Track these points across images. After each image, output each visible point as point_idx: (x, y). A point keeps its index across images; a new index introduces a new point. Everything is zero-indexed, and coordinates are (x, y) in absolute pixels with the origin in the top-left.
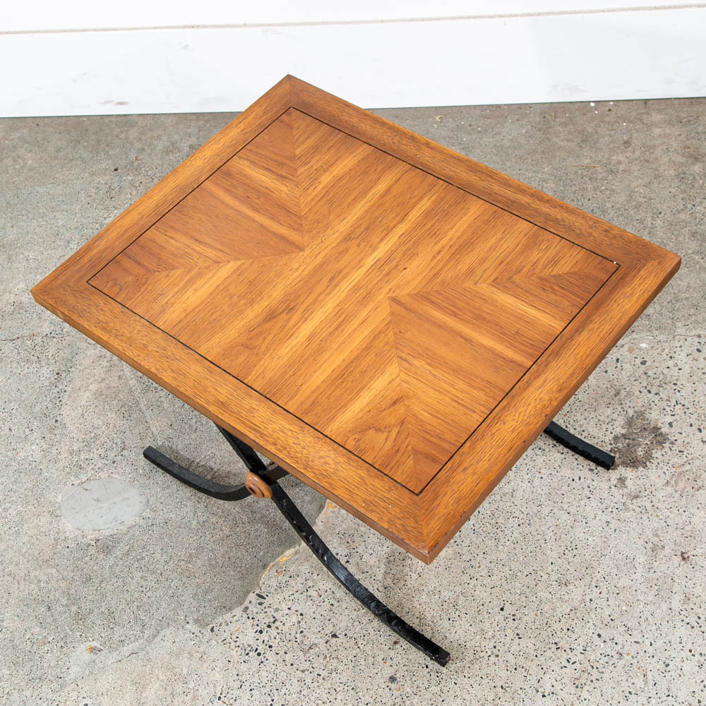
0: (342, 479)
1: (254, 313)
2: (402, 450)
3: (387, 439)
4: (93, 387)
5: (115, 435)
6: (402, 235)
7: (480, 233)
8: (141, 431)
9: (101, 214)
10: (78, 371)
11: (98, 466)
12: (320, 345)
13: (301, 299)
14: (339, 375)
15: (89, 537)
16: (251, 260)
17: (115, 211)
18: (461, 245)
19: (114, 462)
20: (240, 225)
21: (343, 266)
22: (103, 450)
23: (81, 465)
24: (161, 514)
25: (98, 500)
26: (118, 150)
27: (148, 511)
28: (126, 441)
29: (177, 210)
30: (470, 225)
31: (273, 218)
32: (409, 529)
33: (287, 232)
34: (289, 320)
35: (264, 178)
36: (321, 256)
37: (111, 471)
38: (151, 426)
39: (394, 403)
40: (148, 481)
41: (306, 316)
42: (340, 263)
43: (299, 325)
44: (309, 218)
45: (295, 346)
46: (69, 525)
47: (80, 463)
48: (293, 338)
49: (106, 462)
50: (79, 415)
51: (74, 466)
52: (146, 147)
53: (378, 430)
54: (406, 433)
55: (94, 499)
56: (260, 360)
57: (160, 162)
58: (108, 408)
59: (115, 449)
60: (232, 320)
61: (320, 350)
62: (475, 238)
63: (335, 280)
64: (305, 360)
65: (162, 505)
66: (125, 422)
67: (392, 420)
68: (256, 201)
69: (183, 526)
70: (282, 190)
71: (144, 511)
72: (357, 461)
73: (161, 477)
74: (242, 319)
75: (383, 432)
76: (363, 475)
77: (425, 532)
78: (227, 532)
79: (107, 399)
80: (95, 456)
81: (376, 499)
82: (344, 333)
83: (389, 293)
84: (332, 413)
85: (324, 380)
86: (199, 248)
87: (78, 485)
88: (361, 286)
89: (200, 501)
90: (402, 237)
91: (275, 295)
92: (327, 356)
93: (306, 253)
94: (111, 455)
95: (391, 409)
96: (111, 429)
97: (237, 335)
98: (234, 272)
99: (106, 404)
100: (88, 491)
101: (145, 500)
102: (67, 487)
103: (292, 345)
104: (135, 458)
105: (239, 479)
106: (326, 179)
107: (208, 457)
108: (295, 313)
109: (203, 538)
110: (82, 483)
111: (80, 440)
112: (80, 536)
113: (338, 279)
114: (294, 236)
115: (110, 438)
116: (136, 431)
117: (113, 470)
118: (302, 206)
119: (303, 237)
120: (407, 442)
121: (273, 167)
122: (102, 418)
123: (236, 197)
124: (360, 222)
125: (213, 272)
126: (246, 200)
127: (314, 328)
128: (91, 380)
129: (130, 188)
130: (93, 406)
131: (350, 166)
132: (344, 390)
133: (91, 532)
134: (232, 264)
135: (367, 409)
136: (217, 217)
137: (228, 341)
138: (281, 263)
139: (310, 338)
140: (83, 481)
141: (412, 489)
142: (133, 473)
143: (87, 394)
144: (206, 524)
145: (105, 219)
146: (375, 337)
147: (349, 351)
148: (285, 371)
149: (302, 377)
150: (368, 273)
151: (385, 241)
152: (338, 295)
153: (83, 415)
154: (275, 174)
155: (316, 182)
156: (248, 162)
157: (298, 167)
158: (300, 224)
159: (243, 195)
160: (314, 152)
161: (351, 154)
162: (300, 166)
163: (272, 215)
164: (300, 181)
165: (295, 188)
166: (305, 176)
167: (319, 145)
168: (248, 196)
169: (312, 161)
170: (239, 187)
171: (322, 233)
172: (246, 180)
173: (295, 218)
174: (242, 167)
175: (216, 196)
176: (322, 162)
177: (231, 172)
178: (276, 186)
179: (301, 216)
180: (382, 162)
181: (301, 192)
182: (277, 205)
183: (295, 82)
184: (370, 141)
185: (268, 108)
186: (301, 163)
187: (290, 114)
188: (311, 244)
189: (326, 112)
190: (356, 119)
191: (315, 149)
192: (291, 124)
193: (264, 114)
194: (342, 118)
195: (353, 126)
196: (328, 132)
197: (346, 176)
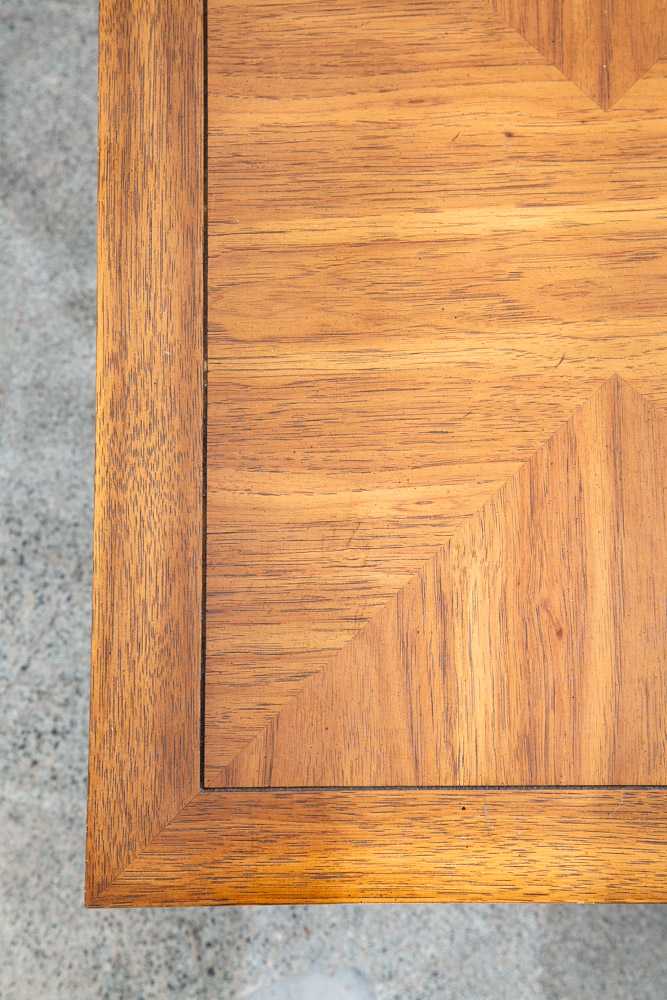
36: (602, 329)
44: (519, 443)
68: (556, 602)
70: (481, 576)
83: (596, 118)
88: (617, 186)
93: (616, 367)
114: (592, 431)
118: (496, 488)
119: (580, 408)
123: (580, 664)
126: (572, 630)
154: (449, 633)
155: (406, 514)
156: (456, 732)
157: (388, 595)
158: (550, 447)
159: (563, 651)
160: (317, 599)
161: (263, 510)
162: (382, 595)
163: (569, 533)
164: (427, 556)
165: (458, 547)
166: (403, 557)
167: (285, 607)
168: (555, 637)
169: (348, 579)
170: (546, 686)
171: (538, 379)
172: (513, 687)
173: (543, 472)
174: (481, 732)
175: (610, 715)
176: (333, 555)
177: (514, 745)
178: (480, 598)
179: (527, 464)
180: (240, 418)
181: (458, 521)
182: (533, 546)
183: (107, 859)
184: (193, 496)
185: (246, 846)
186: (370, 601)
187: (229, 771)
188: (586, 376)
189: (165, 683)
190: (140, 590)
191: (302, 605)
192: (261, 737)
193: (273, 837)
194: (158, 627)
195: (170, 577)
196: (227, 623)
197: (338, 465)
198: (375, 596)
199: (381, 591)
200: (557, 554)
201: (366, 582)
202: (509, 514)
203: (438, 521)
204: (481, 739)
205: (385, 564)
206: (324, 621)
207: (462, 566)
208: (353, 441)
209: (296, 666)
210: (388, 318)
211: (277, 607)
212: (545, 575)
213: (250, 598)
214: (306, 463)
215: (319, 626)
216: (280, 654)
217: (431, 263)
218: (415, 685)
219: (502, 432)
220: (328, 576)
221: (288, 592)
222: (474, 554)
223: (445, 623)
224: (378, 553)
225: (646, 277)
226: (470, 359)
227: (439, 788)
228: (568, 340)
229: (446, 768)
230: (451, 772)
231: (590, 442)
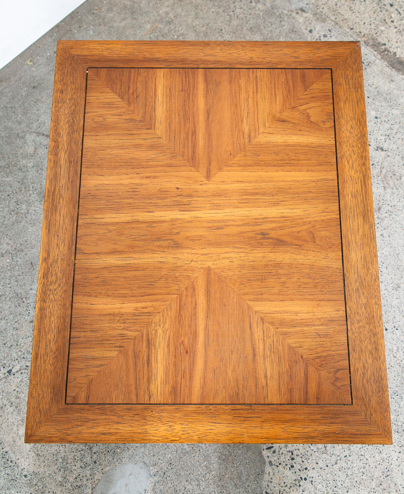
0: (354, 112)
2: (310, 96)
3: (310, 108)
6: (149, 212)
7: (113, 164)
12: (277, 194)
13: (250, 234)
16: (243, 297)
18: (133, 168)
20: (218, 335)
21: (204, 229)
30: (110, 176)
32: (354, 60)
34: (273, 229)
36: (205, 251)
39: (284, 121)
41: (262, 220)
42: (202, 233)
43: (272, 219)
45: (289, 209)
48: (284, 215)
53: (308, 117)
54: (299, 101)
56: (317, 221)
61: (280, 191)
62: (119, 164)
63: (219, 226)
64: (294, 194)
67: (296, 114)
72: (337, 113)
74: (295, 260)
75: (308, 113)
76: (342, 104)
77: (348, 51)
81: (351, 87)
83: (205, 184)
84: (318, 149)
88: (211, 205)
90: (151, 210)
91: (260, 255)
92: (282, 183)
93: (210, 264)
95: (289, 120)
103: (289, 211)
108: (265, 230)
113: (216, 224)
114: (201, 284)
120: (304, 97)
127: (267, 208)
132: (297, 155)
134: (256, 308)
135: (300, 132)
136: (222, 360)
138: (230, 273)
139: (276, 204)
141: (330, 74)
146: (246, 166)
148: (312, 199)
149: (308, 186)
151: (162, 219)
152: (229, 214)
154: (150, 352)
155: (138, 312)
156: (151, 385)
157: (131, 339)
158: (186, 290)
159: (187, 359)
160: (107, 340)
161: (91, 310)
162: (129, 339)
163: (191, 319)
164: (144, 326)
165: (155, 323)
166: (136, 326)
167: (97, 342)
168: (185, 354)
169: (118, 333)
170: (182, 370)
171: (184, 267)
172: (170, 370)
173: (184, 298)
174: (159, 386)
175: (202, 380)
176: (113, 325)
177: (170, 390)
178: (161, 340)
179: (178, 296)
180: (85, 279)
181: (155, 314)
182: (179, 323)
183: (33, 427)
184: (68, 305)
185: (79, 423)
186: (125, 341)
187: (74, 398)
188: (199, 267)
189: (55, 368)
190: (49, 336)
191: (102, 342)
192: (86, 386)
193: (88, 421)
194: (54, 349)
195: (59, 332)
196: (77, 348)
197: (116, 295)
198: (126, 339)
199: (129, 337)
200: (187, 325)
201: (123, 334)
202: (172, 313)
203: (149, 314)
204: (159, 388)
205: (130, 329)
206: (109, 347)
207: (156, 329)
208: (122, 287)
209: (99, 363)
210: (137, 247)
211: (94, 343)
212: (183, 333)
213: (85, 339)
214: (106, 294)
215: (107, 349)
216: (94, 359)
217: (150, 229)
218: (138, 369)
219: (171, 285)
220: (111, 332)
221: (98, 337)
222: (160, 325)
223: (149, 348)
224: (128, 325)
225: (220, 235)
226: (162, 261)
227: (144, 404)
228: (194, 255)
229: (147, 397)
230: (148, 399)
231: (200, 288)
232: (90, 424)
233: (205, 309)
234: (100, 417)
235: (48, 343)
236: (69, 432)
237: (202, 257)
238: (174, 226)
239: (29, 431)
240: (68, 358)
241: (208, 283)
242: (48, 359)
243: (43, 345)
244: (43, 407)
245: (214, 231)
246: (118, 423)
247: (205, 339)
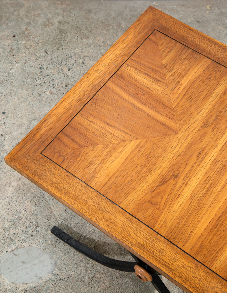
1: (153, 178)
4: (14, 184)
5: (31, 217)
8: (47, 214)
9: (8, 66)
10: (3, 173)
11: (22, 239)
12: (198, 203)
13: (182, 169)
14: (214, 226)
15: (20, 289)
16: (146, 140)
17: (17, 65)
19: (32, 236)
20: (134, 114)
21: (205, 146)
22: (25, 227)
23: (11, 238)
24: (65, 272)
25: (24, 263)
26: (14, 23)
27: (57, 269)
28: (38, 220)
29: (92, 102)
31: (155, 110)
33: (165, 120)
34: (176, 183)
35: (145, 80)
37: (30, 242)
38: (53, 211)
40: (55, 249)
41: (187, 181)
42: (203, 143)
43: (183, 188)
44: (178, 110)
45: (182, 203)
46: (6, 280)
47: (11, 236)
48: (180, 197)
49: (27, 235)
50: (7, 203)
51: (7, 238)
52: (32, 22)
55: (21, 262)
56: (161, 213)
57: (41, 32)
58: (25, 198)
59: (32, 227)
60: (139, 183)
61: (199, 207)
63: (201, 155)
64: (191, 214)
65: (65, 266)
66: (36, 208)
68: (143, 97)
69: (79, 280)
70: (157, 89)
71: (54, 269)
73: (63, 246)
74: (146, 183)
78: (107, 284)
79: (24, 192)
80: (20, 231)
82: (212, 194)
84: (214, 254)
85: (205, 229)
86: (111, 130)
87: (11, 252)
88: (219, 160)
89: (88, 262)
91: (164, 165)
92: (204, 212)
93: (180, 135)
94: (30, 230)
96: (28, 213)
97: (144, 194)
98: (136, 148)
99: (23, 196)
100: (17, 256)
101: (54, 261)
102: (3, 254)
103: (181, 202)
104: (45, 233)
105: (111, 248)
106: (185, 82)
107: (90, 232)
108: (179, 179)
109: (93, 289)
110: (13, 250)
111: (9, 220)
112: (14, 288)
114: (171, 123)
115: (28, 219)
116: (44, 214)
117: (32, 241)
118: (172, 101)
119: (176, 124)
121: (150, 73)
122: (22, 205)
123: (129, 93)
124: (211, 114)
125: (122, 148)
126: (136, 96)
127: (192, 190)
128: (12, 179)
129: (24, 49)
130: (15, 197)
131: (199, 73)
132: (219, 237)
133: (21, 285)
134: (133, 142)
137: (139, 199)
138: (165, 142)
139: (192, 197)
140: (13, 249)
142: (45, 244)
143: (11, 189)
144: (94, 279)
145: (11, 69)
147: (218, 208)
148: (179, 222)
149: (190, 227)
150: (221, 151)
152: (205, 166)
153: (9, 203)
154: (151, 78)
155: (179, 84)
156: (133, 69)
157: (166, 73)
158: (173, 114)
159: (133, 92)
160: (174, 63)
161: (198, 64)
162: (167, 72)
163: (154, 107)
164: (168, 83)
165: (166, 89)
166: (171, 80)
167: (177, 58)
168: (137, 93)
169: (174, 69)
170: (130, 86)
171: (188, 121)
172: (134, 81)
173: (169, 110)
174: (130, 72)
175: (116, 92)
176: (180, 70)
177: (124, 75)
178: (154, 86)
179: (173, 109)
180: (219, 71)
181: (171, 92)
182: (156, 100)
183: (155, 12)
184: (209, 56)
185: (141, 30)
186: (167, 70)
187: (155, 34)
188: (182, 129)
189: (178, 34)
190: (198, 39)
191: (175, 60)
192: (157, 42)
193: (139, 34)
194: (189, 38)
195: (196, 45)
196: (181, 48)
197: (197, 80)
198: (167, 71)
199: (168, 73)
200: (151, 103)
201: (171, 71)
202: (166, 100)
203: (173, 88)
204: (129, 71)
205: (172, 76)
206: (169, 62)
207: (162, 87)
208: (200, 85)
209: (165, 53)
210: (220, 105)
211: (178, 56)
212: (149, 98)
213: (183, 54)
214: (201, 76)
215: (169, 60)
216: (169, 52)
218: (147, 68)
219: (182, 109)
220: (177, 67)
221: (179, 60)
222: (162, 90)
223: (154, 78)
224: (175, 76)
225: (195, 152)
226: (201, 113)
227: (126, 61)
228: (192, 131)
229: (129, 63)
230: (127, 64)
231: (168, 121)
232: (136, 34)
233: (154, 117)
234: (136, 40)
235: (194, 37)
236: (140, 24)
237: (186, 134)
238: (219, 131)
239: (154, 10)
240: (178, 42)
241: (169, 128)
242: (185, 34)
243: (195, 35)
244: (161, 20)
245: (199, 151)
246: (127, 45)
247: (137, 106)
